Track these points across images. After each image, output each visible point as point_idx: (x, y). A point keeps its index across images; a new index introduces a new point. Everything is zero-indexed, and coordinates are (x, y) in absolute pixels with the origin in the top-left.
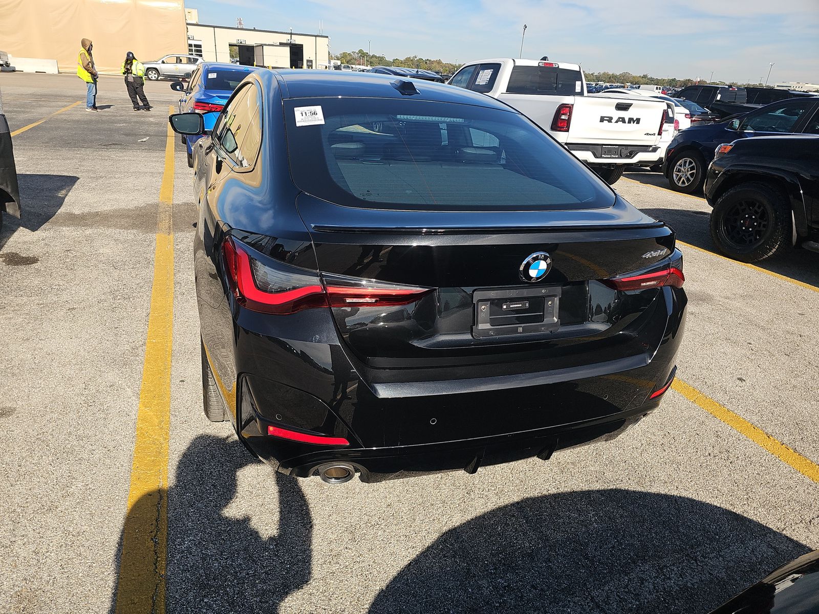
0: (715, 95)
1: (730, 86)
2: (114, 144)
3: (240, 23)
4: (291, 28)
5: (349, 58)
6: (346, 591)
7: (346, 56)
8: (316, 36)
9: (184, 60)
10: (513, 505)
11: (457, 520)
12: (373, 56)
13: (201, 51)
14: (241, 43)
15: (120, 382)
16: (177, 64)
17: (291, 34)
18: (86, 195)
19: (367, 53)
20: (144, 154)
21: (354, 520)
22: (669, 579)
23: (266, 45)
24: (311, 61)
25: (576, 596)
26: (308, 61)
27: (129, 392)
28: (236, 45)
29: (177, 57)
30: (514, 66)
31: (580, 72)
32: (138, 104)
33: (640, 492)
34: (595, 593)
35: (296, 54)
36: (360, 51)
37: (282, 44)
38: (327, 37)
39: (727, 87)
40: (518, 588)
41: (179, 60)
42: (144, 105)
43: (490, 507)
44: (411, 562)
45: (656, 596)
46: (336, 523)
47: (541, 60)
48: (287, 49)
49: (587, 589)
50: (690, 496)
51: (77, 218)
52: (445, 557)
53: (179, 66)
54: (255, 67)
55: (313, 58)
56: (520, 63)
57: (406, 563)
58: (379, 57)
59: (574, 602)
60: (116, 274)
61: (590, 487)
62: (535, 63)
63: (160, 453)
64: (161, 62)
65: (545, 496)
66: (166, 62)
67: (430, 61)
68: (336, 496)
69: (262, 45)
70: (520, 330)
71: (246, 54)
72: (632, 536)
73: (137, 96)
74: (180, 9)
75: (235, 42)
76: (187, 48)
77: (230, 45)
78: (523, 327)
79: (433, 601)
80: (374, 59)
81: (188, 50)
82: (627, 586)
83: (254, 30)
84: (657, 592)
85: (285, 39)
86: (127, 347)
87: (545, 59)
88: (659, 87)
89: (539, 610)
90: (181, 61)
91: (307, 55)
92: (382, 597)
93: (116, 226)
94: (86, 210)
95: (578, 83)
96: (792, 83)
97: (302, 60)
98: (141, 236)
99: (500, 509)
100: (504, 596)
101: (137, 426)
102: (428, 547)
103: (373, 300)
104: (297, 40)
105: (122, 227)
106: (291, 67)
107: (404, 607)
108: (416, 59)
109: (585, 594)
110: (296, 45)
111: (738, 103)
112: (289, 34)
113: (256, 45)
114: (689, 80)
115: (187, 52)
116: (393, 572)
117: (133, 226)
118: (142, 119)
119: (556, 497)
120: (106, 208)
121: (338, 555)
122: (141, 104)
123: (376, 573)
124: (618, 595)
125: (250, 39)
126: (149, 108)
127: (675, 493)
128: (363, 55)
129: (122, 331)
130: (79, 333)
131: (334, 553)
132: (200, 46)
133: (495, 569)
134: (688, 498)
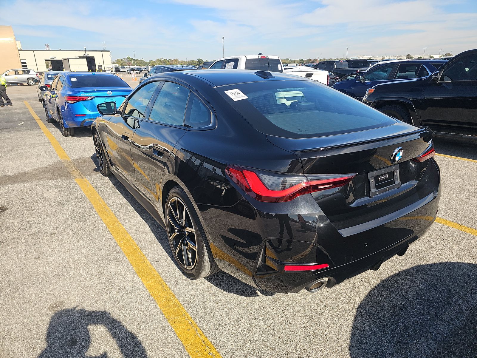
0: (333, 66)
1: (340, 61)
2: (2, 129)
3: (47, 47)
4: (85, 48)
5: (121, 62)
6: (333, 351)
7: (120, 61)
8: (102, 51)
9: (20, 72)
10: (378, 285)
11: (359, 300)
12: (137, 60)
13: (26, 66)
14: (53, 58)
15: (119, 270)
16: (16, 75)
17: (86, 51)
18: (8, 163)
19: (133, 59)
20: (28, 132)
21: (309, 313)
22: (469, 301)
23: (70, 59)
24: (101, 66)
25: (437, 321)
26: (99, 66)
27: (130, 275)
28: (50, 60)
29: (15, 71)
30: (246, 59)
31: (279, 59)
32: (3, 102)
33: (428, 264)
34: (444, 317)
35: (91, 62)
36: (128, 58)
37: (80, 57)
38: (109, 51)
39: (338, 61)
40: (410, 325)
41: (16, 73)
42: (7, 102)
43: (369, 289)
44: (353, 327)
45: (469, 311)
46: (301, 317)
47: (259, 55)
48: (85, 60)
49: (439, 316)
50: (449, 261)
51: (13, 178)
52: (366, 320)
53: (18, 76)
54: (96, 72)
55: (102, 64)
56: (249, 57)
57: (351, 328)
58: (140, 60)
59: (439, 324)
60: (66, 207)
61: (405, 268)
62: (256, 57)
63: (176, 305)
64: (4, 74)
65: (389, 277)
66: (8, 75)
67: (171, 60)
68: (291, 304)
69: (68, 59)
70: (387, 189)
71: (57, 65)
72: (440, 286)
73: (2, 97)
74: (13, 41)
75: (49, 59)
76: (21, 65)
77: (46, 61)
78: (389, 188)
79: (377, 343)
80: (137, 61)
81: (21, 66)
82: (455, 309)
83: (60, 50)
84: (469, 309)
85: (82, 54)
86: (108, 249)
87: (260, 54)
88: (297, 64)
89: (427, 332)
90: (18, 73)
91: (98, 62)
92: (352, 348)
93: (43, 178)
94: (16, 172)
95: (279, 66)
96: (358, 56)
97: (95, 65)
98: (65, 182)
99: (374, 289)
100: (407, 331)
101: (150, 293)
102: (355, 317)
103: (331, 185)
104: (90, 54)
105: (48, 179)
106: (89, 70)
107: (366, 351)
108: (163, 60)
109: (440, 319)
110: (89, 57)
111: (344, 68)
112: (84, 51)
113: (63, 59)
114: (309, 59)
115: (21, 67)
116: (348, 335)
117: (55, 177)
118: (11, 111)
119: (394, 276)
120: (28, 169)
121: (314, 334)
122: (5, 102)
123: (340, 337)
124: (454, 315)
125: (59, 56)
126: (11, 104)
127: (442, 261)
128: (130, 60)
129: (97, 240)
130: (70, 247)
131: (312, 334)
132: (25, 63)
133: (393, 319)
134: (449, 262)
